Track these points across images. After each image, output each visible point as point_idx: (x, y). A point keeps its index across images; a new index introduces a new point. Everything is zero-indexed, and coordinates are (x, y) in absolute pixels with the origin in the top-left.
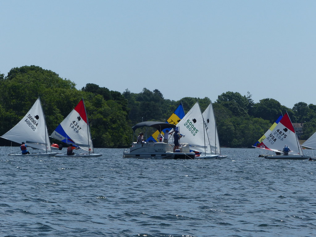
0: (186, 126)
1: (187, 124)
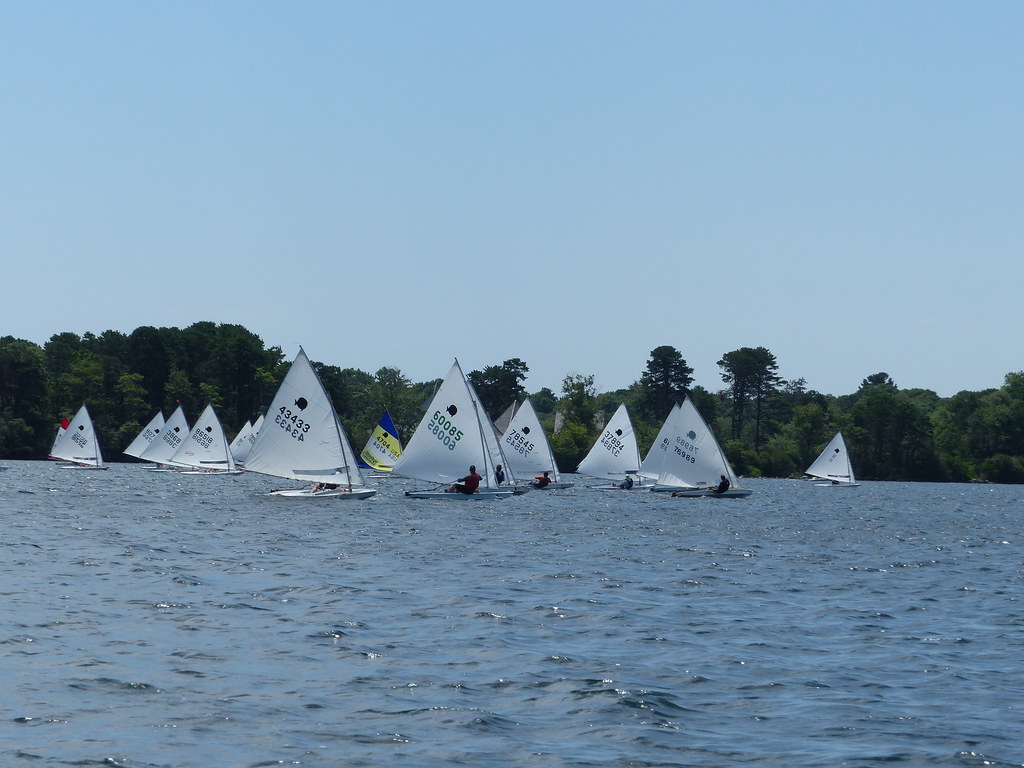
0: (433, 428)
1: (434, 424)
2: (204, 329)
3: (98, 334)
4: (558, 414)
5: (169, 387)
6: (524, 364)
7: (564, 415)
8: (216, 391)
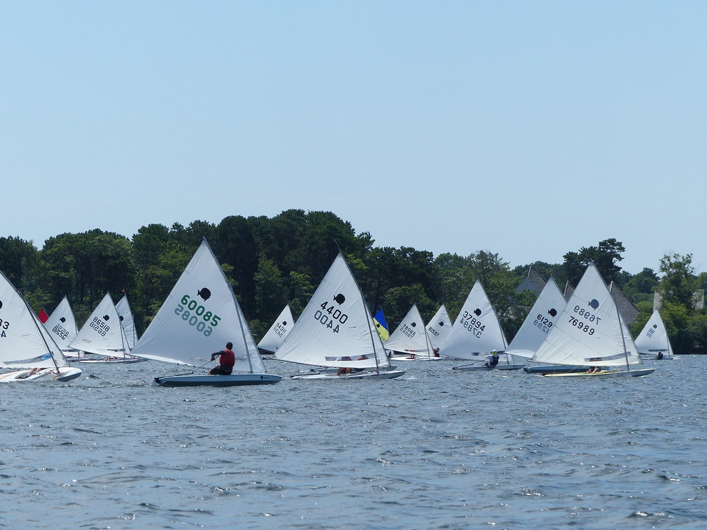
0: (181, 313)
1: (183, 308)
2: (293, 216)
3: (186, 225)
4: (656, 294)
5: (258, 276)
6: (620, 244)
7: (663, 295)
8: (307, 279)
